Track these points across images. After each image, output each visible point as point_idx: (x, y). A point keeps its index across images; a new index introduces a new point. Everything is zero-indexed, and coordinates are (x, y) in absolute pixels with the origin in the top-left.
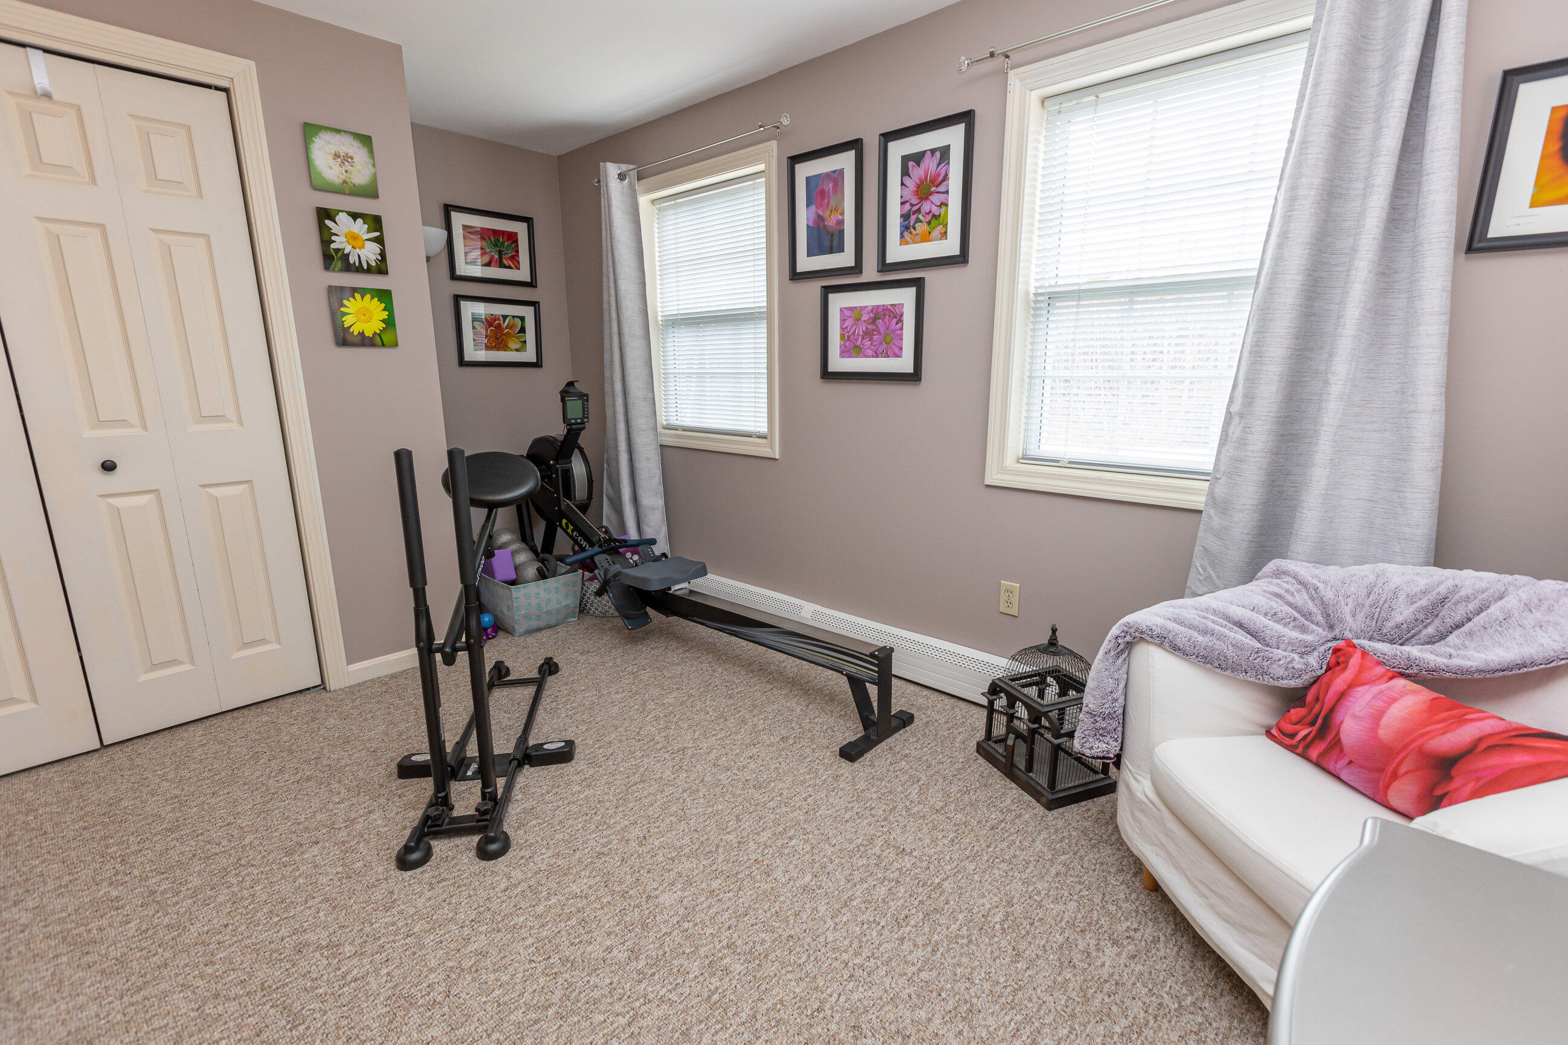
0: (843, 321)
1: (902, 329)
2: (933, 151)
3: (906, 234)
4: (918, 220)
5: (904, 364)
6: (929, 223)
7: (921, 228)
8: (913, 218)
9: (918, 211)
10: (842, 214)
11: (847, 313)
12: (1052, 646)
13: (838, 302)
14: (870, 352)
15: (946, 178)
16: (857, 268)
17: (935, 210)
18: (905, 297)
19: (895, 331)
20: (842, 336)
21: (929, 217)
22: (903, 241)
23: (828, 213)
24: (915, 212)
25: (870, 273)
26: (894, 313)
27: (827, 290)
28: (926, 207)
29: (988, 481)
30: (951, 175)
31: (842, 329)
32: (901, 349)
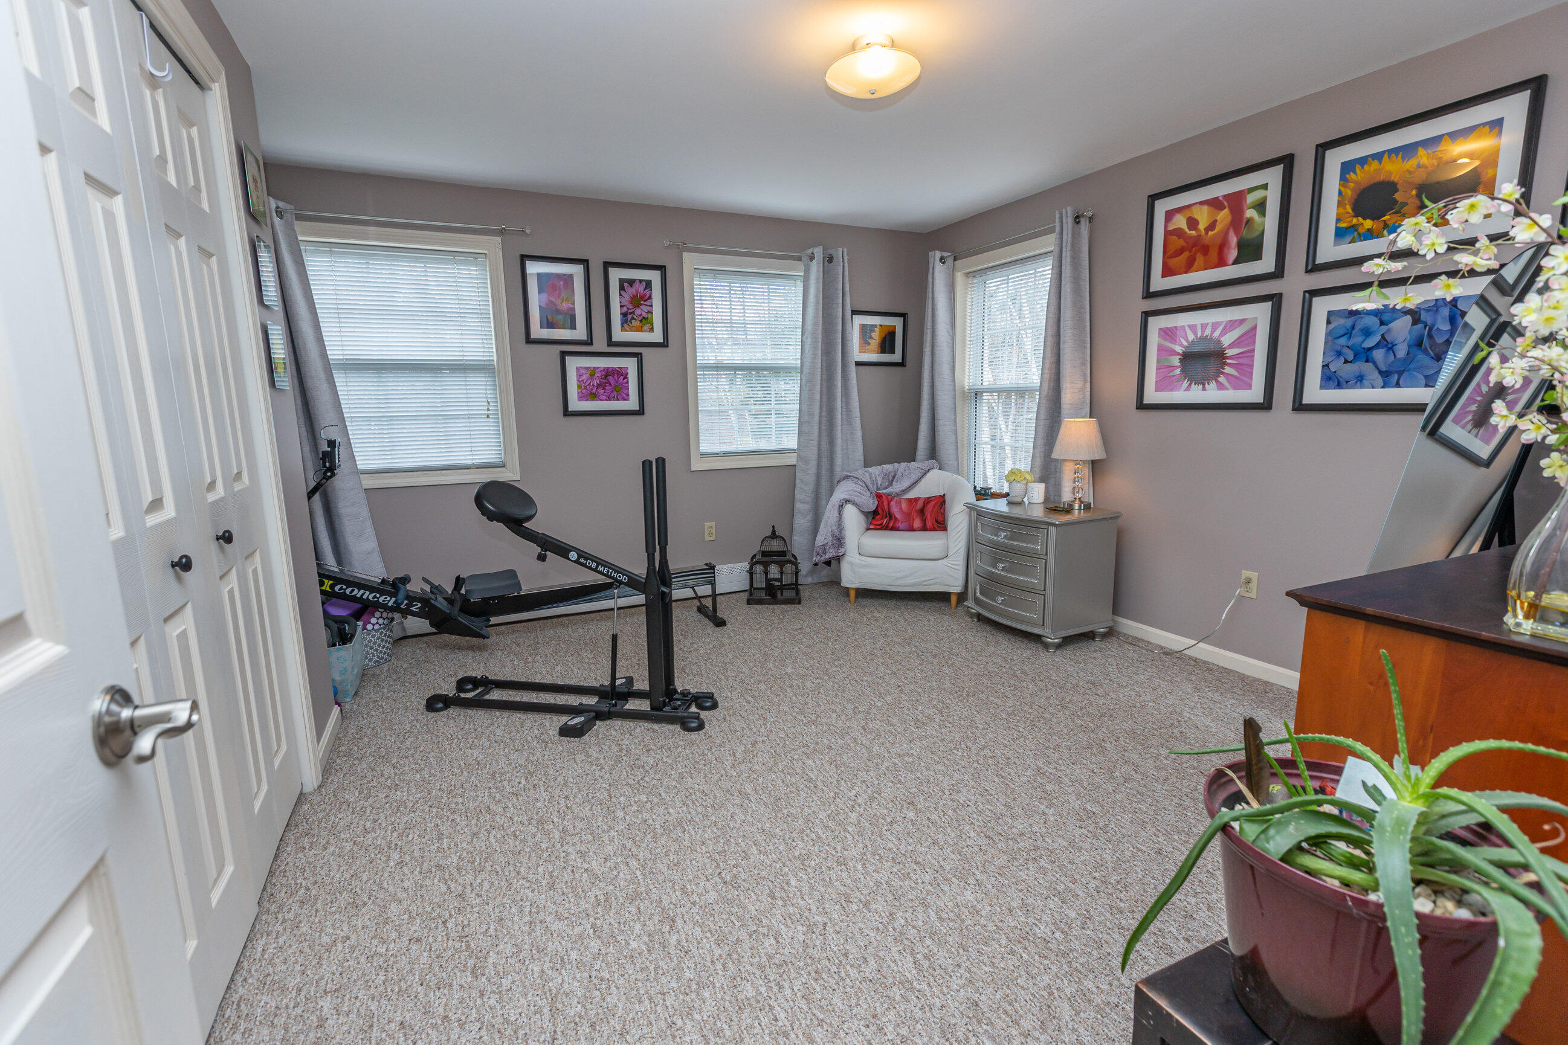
0: (579, 376)
1: (628, 383)
2: (641, 281)
3: (626, 326)
4: (633, 318)
5: (632, 404)
6: (641, 321)
7: (635, 323)
8: (630, 317)
9: (633, 313)
10: (574, 304)
11: (583, 371)
12: (774, 535)
13: (573, 364)
14: (604, 397)
15: (650, 298)
16: (589, 342)
17: (644, 314)
18: (630, 365)
19: (622, 384)
20: (579, 387)
21: (641, 318)
22: (623, 329)
23: (560, 301)
24: (630, 313)
25: (600, 345)
26: (622, 373)
27: (563, 354)
28: (638, 311)
29: (693, 469)
30: (653, 296)
31: (578, 381)
32: (628, 395)
